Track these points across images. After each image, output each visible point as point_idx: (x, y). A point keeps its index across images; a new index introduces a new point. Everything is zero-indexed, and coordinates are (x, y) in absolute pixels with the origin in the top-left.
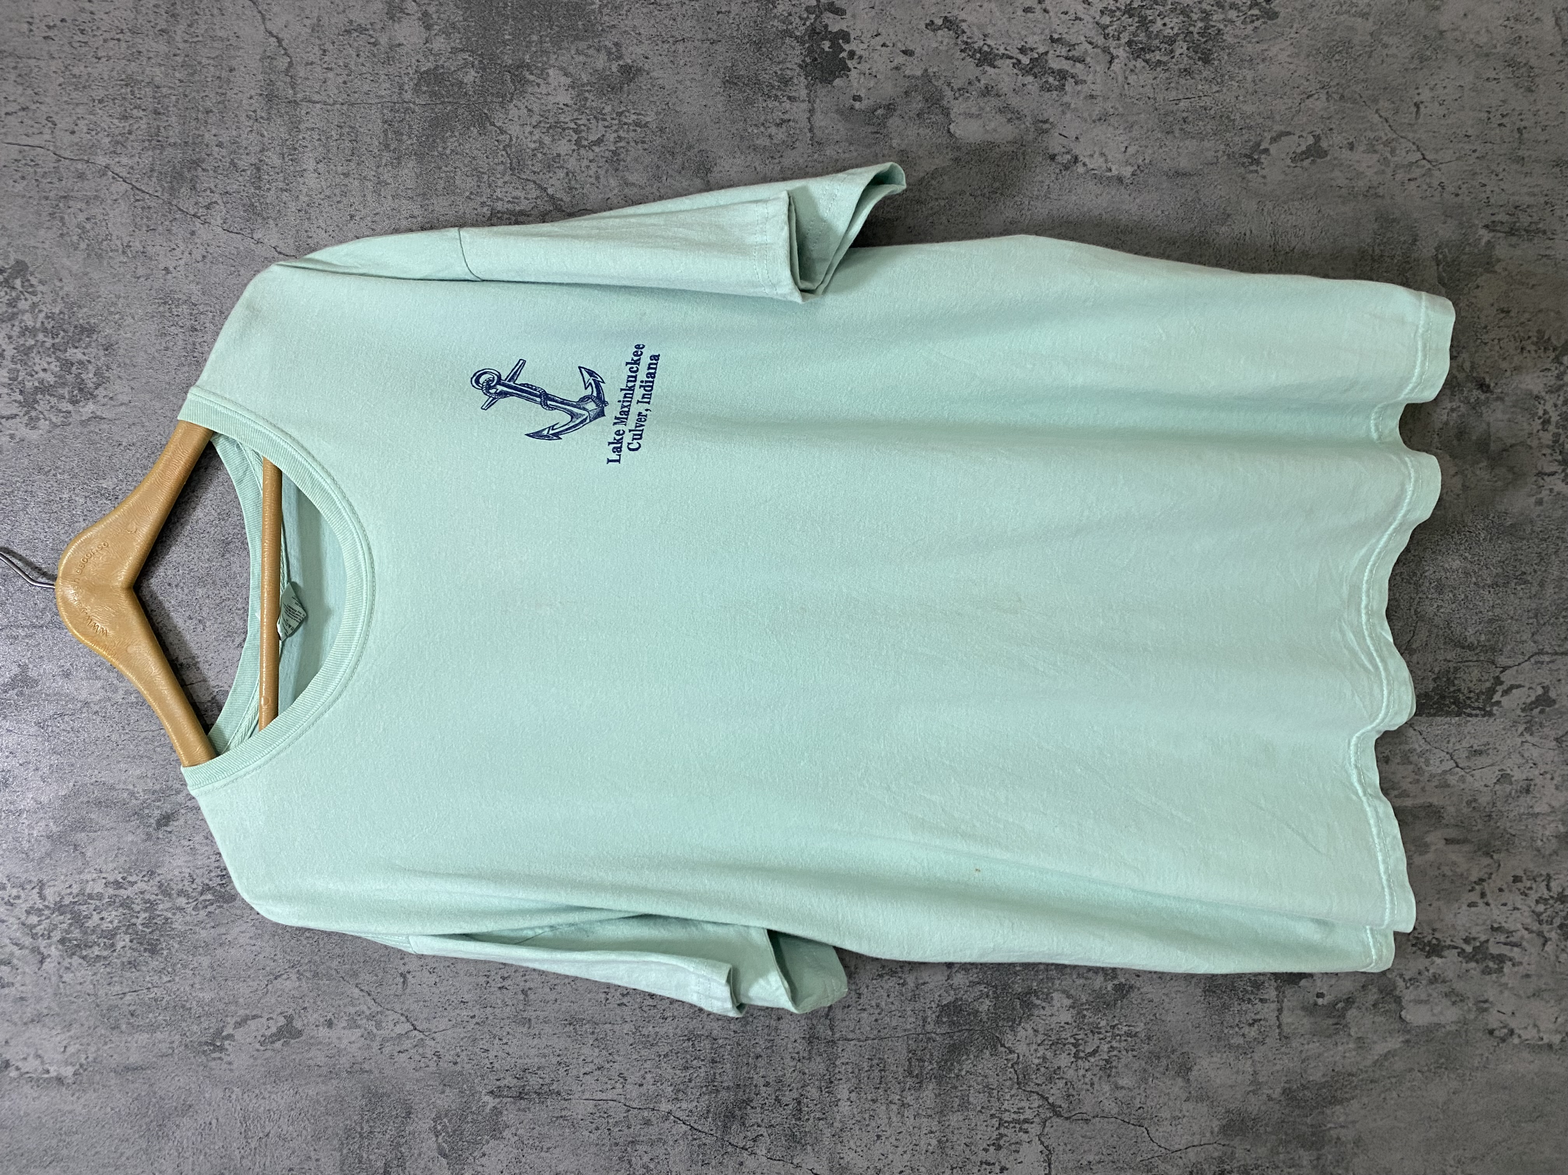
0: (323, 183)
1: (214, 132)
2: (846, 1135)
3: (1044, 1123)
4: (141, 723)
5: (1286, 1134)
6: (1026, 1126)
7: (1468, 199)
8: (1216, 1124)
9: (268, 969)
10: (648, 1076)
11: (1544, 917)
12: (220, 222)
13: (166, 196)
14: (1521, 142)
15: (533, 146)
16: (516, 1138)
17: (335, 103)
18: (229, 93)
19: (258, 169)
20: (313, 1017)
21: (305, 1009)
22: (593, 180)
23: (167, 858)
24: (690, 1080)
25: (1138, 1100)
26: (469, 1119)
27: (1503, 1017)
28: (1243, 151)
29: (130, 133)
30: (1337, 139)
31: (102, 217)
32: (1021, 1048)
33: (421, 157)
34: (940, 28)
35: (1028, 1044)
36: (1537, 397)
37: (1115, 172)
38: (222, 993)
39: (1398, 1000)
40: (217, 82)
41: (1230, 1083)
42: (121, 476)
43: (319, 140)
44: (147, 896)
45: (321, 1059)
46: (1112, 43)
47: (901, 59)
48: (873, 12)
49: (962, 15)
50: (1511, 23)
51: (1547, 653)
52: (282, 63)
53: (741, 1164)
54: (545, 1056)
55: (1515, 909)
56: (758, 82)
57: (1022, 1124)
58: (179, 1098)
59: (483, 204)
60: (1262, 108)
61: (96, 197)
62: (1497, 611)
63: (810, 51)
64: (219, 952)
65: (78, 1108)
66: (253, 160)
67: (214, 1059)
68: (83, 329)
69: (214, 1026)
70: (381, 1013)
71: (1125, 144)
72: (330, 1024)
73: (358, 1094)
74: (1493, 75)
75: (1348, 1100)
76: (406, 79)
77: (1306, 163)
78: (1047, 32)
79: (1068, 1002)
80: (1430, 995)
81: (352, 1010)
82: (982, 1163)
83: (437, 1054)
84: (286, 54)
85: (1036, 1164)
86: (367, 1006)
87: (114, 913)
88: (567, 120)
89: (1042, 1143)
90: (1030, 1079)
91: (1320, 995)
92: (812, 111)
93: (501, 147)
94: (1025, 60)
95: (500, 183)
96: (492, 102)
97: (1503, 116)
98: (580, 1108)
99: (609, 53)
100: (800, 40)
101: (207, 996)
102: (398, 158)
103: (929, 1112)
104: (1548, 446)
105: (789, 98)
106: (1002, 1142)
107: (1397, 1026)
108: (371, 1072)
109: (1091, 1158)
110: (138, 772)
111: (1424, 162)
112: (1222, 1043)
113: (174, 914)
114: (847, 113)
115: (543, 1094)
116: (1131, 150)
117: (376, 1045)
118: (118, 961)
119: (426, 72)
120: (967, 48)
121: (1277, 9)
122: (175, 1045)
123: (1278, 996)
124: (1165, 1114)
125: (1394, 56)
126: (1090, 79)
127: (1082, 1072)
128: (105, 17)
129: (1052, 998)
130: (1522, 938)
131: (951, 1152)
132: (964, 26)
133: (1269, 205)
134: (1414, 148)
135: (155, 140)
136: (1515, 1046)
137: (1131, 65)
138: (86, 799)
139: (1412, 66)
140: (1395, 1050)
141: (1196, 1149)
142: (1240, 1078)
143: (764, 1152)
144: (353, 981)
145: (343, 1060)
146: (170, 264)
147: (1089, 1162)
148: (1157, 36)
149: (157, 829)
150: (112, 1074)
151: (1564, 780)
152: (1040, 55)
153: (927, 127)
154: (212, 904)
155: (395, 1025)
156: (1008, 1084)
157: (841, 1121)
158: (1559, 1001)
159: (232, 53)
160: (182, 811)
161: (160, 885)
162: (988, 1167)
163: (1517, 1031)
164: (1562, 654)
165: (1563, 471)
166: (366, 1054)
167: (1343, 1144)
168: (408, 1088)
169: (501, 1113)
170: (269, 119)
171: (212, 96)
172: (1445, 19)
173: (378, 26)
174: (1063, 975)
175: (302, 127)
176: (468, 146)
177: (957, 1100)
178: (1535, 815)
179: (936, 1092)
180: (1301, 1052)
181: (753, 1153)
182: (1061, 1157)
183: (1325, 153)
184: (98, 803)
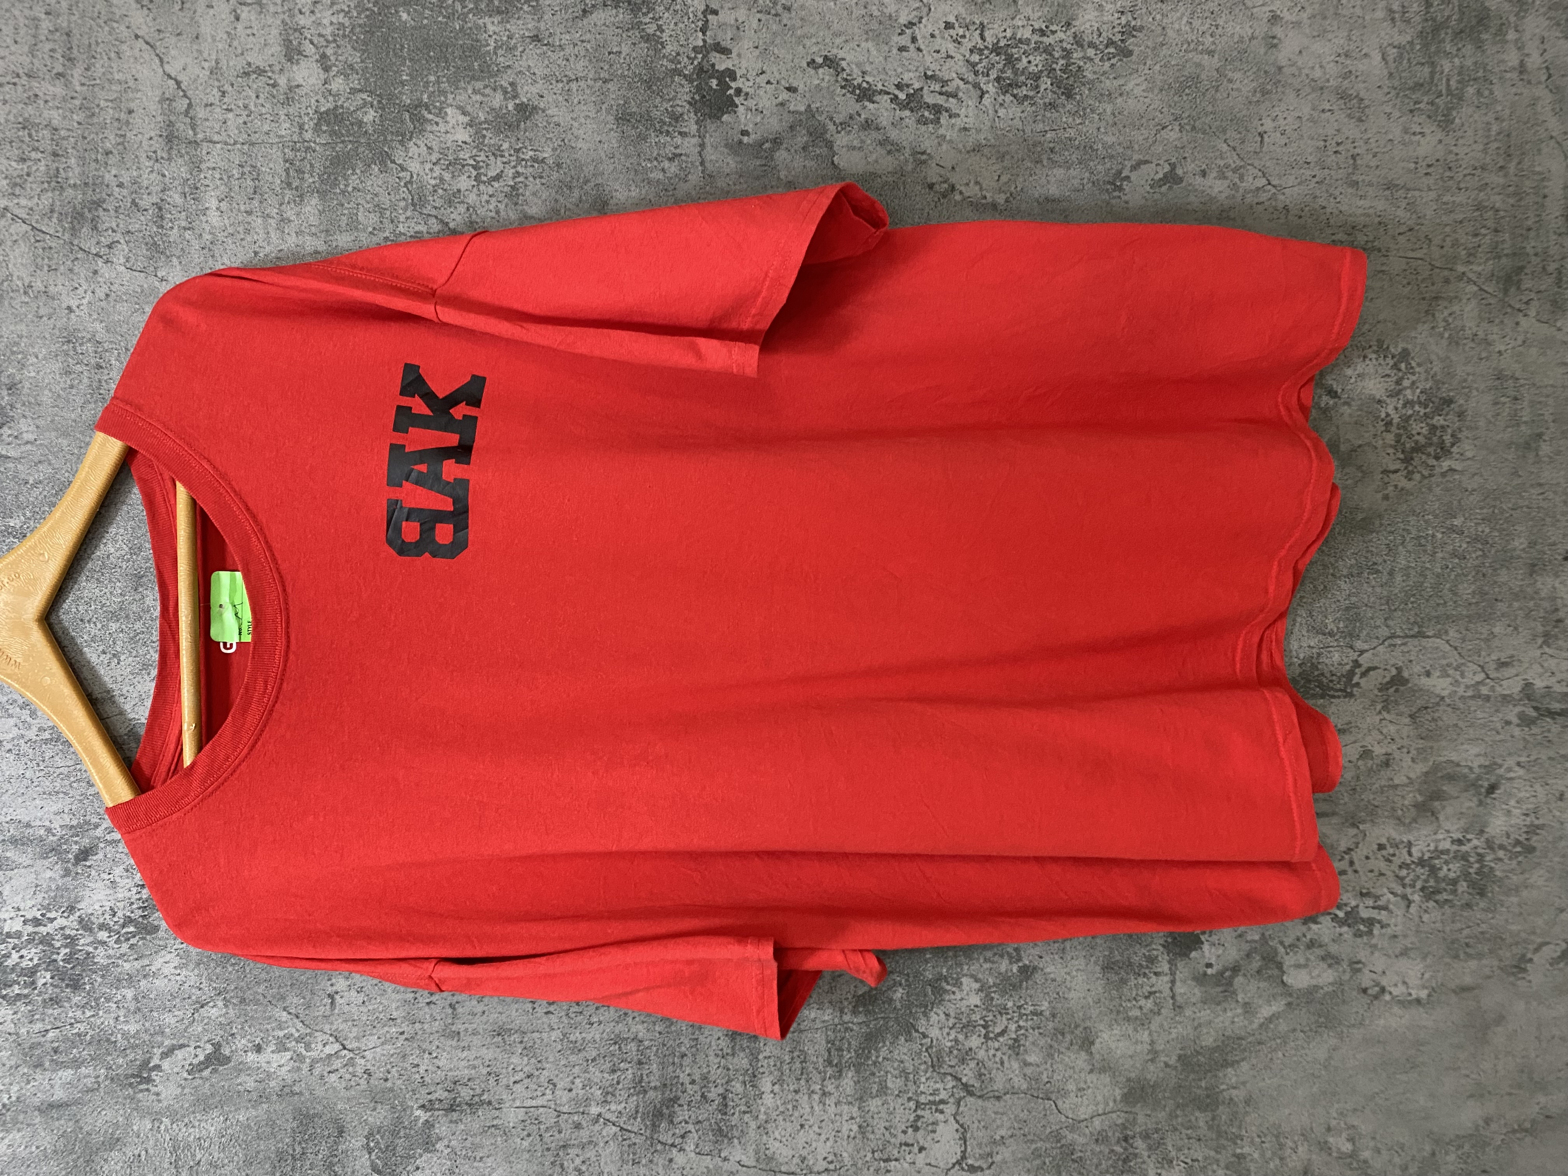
0: (226, 221)
1: (114, 172)
2: (770, 1126)
3: (958, 1103)
4: (57, 758)
5: (1183, 1097)
6: (941, 1107)
7: (1310, 220)
8: (1118, 1093)
9: (194, 998)
10: (577, 1081)
11: (1407, 881)
12: (122, 260)
13: (67, 236)
14: (1355, 167)
15: (433, 182)
16: (449, 1150)
17: (235, 143)
18: (128, 135)
19: (160, 209)
20: (241, 1043)
21: (232, 1035)
22: (493, 214)
24: (618, 1083)
25: (1045, 1076)
26: (402, 1134)
27: (1374, 976)
28: (1107, 179)
29: (28, 175)
30: (1191, 167)
32: (934, 1033)
33: (323, 196)
34: (821, 66)
35: (941, 1029)
36: (1379, 401)
37: (989, 200)
38: (147, 1025)
39: (1280, 966)
40: (116, 124)
41: (1130, 1053)
42: (28, 514)
43: (221, 179)
44: (68, 932)
45: (251, 1084)
46: (982, 80)
47: (784, 96)
48: (757, 52)
49: (841, 54)
50: (1341, 59)
51: (1399, 636)
52: (181, 105)
53: (671, 1160)
54: (475, 1067)
55: (1382, 874)
56: (650, 119)
57: (937, 1105)
58: (106, 1132)
59: (386, 239)
60: (1121, 138)
62: (1354, 599)
63: (699, 88)
64: (143, 983)
66: (155, 199)
67: (141, 1091)
69: (140, 1056)
70: (310, 1035)
71: (998, 173)
72: (258, 1049)
73: (289, 1117)
74: (1327, 106)
75: (1238, 1062)
76: (306, 119)
77: (1164, 189)
78: (921, 69)
79: (977, 986)
80: (1308, 959)
81: (281, 1034)
82: (901, 1144)
83: (367, 1072)
84: (185, 96)
85: (952, 1142)
86: (295, 1028)
87: (33, 950)
88: (466, 157)
89: (957, 1122)
90: (944, 1062)
91: (1209, 965)
92: (702, 146)
93: (402, 184)
94: (902, 96)
95: (402, 218)
96: (392, 140)
97: (1338, 144)
98: (511, 1116)
99: (505, 92)
100: (689, 78)
101: (132, 1028)
102: (301, 196)
103: (849, 1099)
104: (1391, 446)
105: (680, 133)
106: (919, 1124)
107: (1279, 990)
108: (301, 1094)
109: (1003, 1132)
110: (55, 808)
111: (1269, 187)
112: (1121, 1016)
113: (96, 948)
114: (736, 148)
115: (473, 1106)
116: (1004, 179)
117: (305, 1067)
118: (40, 999)
119: (327, 112)
120: (847, 84)
121: (1131, 48)
122: (100, 1080)
123: (1170, 969)
124: (1071, 1086)
125: (1238, 90)
126: (963, 112)
127: (992, 1052)
129: (961, 983)
130: (1389, 901)
131: (871, 1136)
132: (844, 64)
134: (1260, 174)
135: (55, 181)
136: (1387, 1002)
137: (1000, 100)
139: (1255, 99)
140: (1279, 1013)
141: (1100, 1118)
142: (1139, 1047)
143: (693, 1147)
144: (280, 1004)
145: (273, 1084)
146: (74, 304)
147: (1002, 1137)
148: (1023, 73)
149: (76, 864)
150: (36, 1113)
151: (1419, 753)
152: (916, 91)
153: (812, 159)
154: (134, 936)
155: (324, 1045)
156: (923, 1067)
157: (765, 1113)
158: (1424, 958)
159: (131, 95)
160: (102, 845)
161: (81, 920)
162: (907, 1149)
163: (1388, 988)
164: (1412, 636)
165: (1406, 468)
166: (296, 1077)
167: (1236, 1104)
168: (339, 1107)
169: (433, 1126)
170: (169, 159)
171: (112, 137)
172: (1283, 56)
173: (277, 68)
174: (971, 960)
175: (203, 166)
176: (369, 183)
177: (875, 1086)
178: (1396, 787)
179: (855, 1079)
180: (1194, 1019)
181: (681, 1150)
182: (975, 1135)
183: (1181, 180)
184: (14, 841)
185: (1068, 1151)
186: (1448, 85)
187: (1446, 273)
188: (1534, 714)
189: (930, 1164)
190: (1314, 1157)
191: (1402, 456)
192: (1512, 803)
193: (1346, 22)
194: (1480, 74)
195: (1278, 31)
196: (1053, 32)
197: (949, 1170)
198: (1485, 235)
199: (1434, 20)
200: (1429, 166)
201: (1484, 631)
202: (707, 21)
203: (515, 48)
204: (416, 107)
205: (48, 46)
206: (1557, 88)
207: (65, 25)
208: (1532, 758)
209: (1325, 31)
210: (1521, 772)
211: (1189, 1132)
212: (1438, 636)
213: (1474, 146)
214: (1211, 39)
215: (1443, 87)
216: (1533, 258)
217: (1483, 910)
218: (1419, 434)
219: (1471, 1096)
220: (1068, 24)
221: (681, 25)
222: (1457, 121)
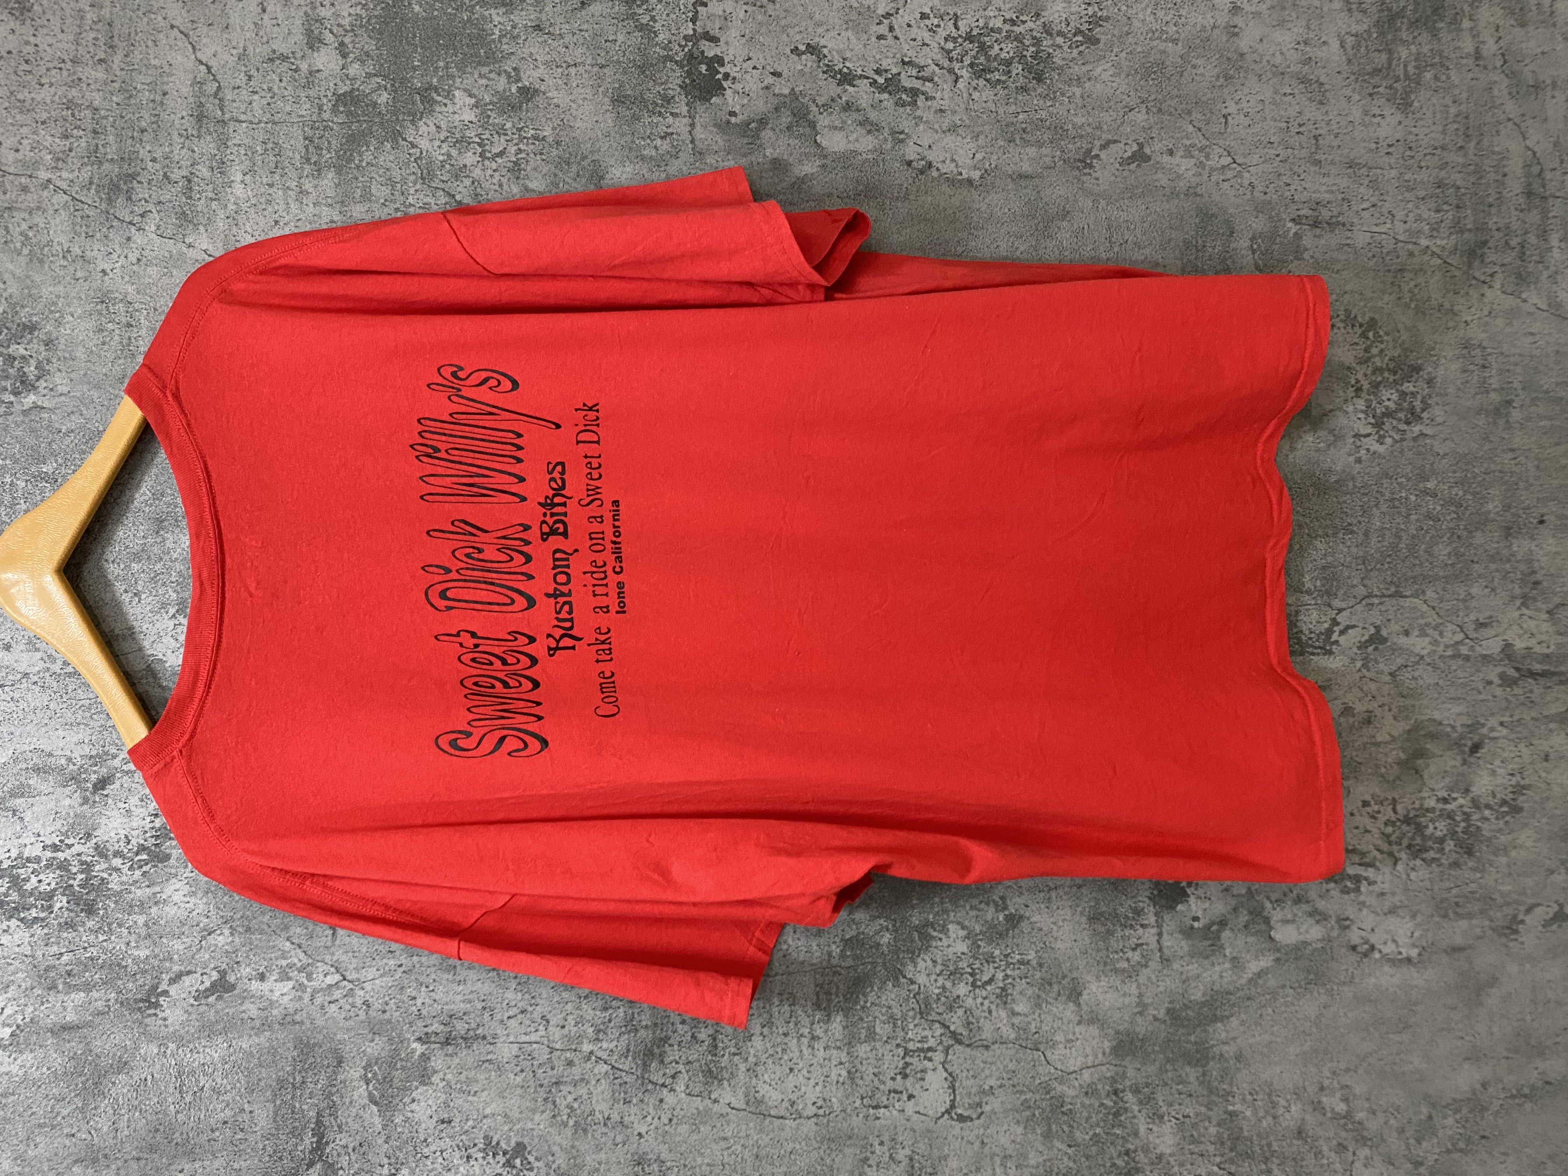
0: (250, 193)
1: (148, 148)
2: (760, 1069)
3: (947, 1051)
4: (79, 691)
5: (1173, 1052)
6: (930, 1054)
7: (1275, 197)
8: (1107, 1045)
9: (201, 925)
10: (570, 1018)
11: (1393, 838)
12: (153, 228)
13: (104, 206)
14: (1318, 147)
15: (441, 158)
16: (444, 1083)
17: (260, 122)
18: (162, 115)
19: (189, 181)
20: (246, 971)
21: (238, 963)
22: (497, 187)
23: (103, 820)
25: (1033, 1025)
26: (398, 1066)
27: (1363, 934)
28: (1077, 157)
29: (70, 150)
30: (1158, 146)
31: (43, 226)
32: (922, 979)
33: (339, 170)
34: (804, 53)
35: (928, 975)
36: (1349, 368)
37: (965, 176)
38: (157, 951)
39: (1267, 921)
40: (151, 105)
41: (1118, 1005)
42: (60, 461)
43: (246, 154)
44: (84, 858)
45: (253, 1012)
46: (956, 66)
47: (770, 80)
48: (744, 40)
49: (823, 42)
50: (1301, 47)
51: (1376, 596)
52: (211, 88)
53: (661, 1101)
54: (470, 1001)
55: (1367, 831)
56: (644, 100)
57: (926, 1052)
58: (115, 1055)
59: (397, 210)
60: (1091, 119)
61: (38, 208)
62: (1330, 559)
63: (689, 73)
64: (154, 909)
65: (14, 1069)
66: (185, 173)
67: (150, 1015)
68: (25, 327)
69: (149, 981)
70: (312, 964)
71: (974, 151)
72: (262, 977)
73: (290, 1045)
74: (1289, 91)
75: (1227, 1017)
76: (325, 101)
77: (1133, 166)
78: (898, 56)
79: (963, 933)
80: (1295, 915)
81: (284, 963)
82: (890, 1091)
83: (366, 1003)
84: (215, 80)
85: (941, 1091)
86: (298, 958)
87: (52, 875)
88: (472, 135)
89: (946, 1070)
90: (932, 1009)
91: (1195, 919)
92: (692, 125)
93: (412, 159)
95: (412, 191)
96: (404, 120)
97: (1300, 125)
98: (505, 1051)
99: (509, 77)
100: (679, 64)
101: (143, 953)
102: (319, 170)
103: (838, 1043)
104: (1362, 411)
105: (672, 114)
106: (908, 1071)
107: (1267, 945)
108: (302, 1023)
109: (992, 1082)
110: (75, 739)
111: (1235, 165)
112: (1108, 967)
113: (110, 875)
114: (724, 127)
115: (469, 1039)
116: (979, 156)
117: (307, 997)
118: (56, 922)
119: (344, 94)
120: (829, 69)
121: (1098, 36)
122: (110, 1003)
123: (1157, 921)
124: (1060, 1037)
125: (1202, 75)
126: (938, 95)
127: (979, 1000)
128: (47, 48)
129: (948, 930)
130: (1375, 858)
131: (860, 1082)
132: (825, 51)
133: (1103, 203)
134: (1225, 153)
135: (94, 156)
136: (1376, 960)
137: (974, 83)
138: (24, 766)
139: (1219, 84)
140: (1267, 968)
141: (1089, 1070)
142: (1127, 1000)
143: (683, 1088)
144: (284, 935)
145: (275, 1012)
146: (107, 267)
147: (991, 1087)
148: (995, 59)
149: (94, 793)
150: (49, 1034)
151: (1400, 711)
152: (894, 75)
153: (796, 138)
154: (147, 864)
155: (325, 976)
156: (911, 1013)
157: (755, 1056)
158: (1414, 916)
159: (165, 79)
160: (118, 775)
161: (97, 847)
162: (896, 1096)
163: (1378, 946)
164: (1389, 596)
165: (1377, 432)
166: (297, 1006)
167: (1226, 1060)
168: (338, 1037)
169: (429, 1058)
170: (199, 137)
171: (147, 116)
172: (1244, 43)
173: (298, 55)
174: (957, 907)
175: (229, 143)
176: (382, 159)
177: (863, 1031)
178: (1378, 744)
179: (844, 1024)
180: (1182, 973)
181: (672, 1090)
182: (964, 1083)
183: (1149, 158)
184: (37, 770)
185: (1058, 1104)
186: (1406, 71)
187: (1410, 246)
188: (1516, 675)
189: (919, 1113)
190: (1308, 1117)
191: (1373, 421)
192: (1497, 762)
193: (1304, 12)
194: (1437, 60)
195: (1238, 20)
196: (1024, 22)
197: (939, 1118)
198: (1448, 211)
199: (1390, 10)
200: (1390, 146)
201: (1462, 592)
202: (697, 12)
203: (518, 36)
204: (427, 90)
205: (92, 35)
206: (1513, 73)
207: (108, 16)
208: (1516, 718)
209: (1284, 21)
210: (1504, 732)
211: (1180, 1087)
212: (1415, 595)
213: (1433, 128)
214: (1175, 29)
215: (1400, 72)
216: (1496, 233)
217: (1471, 869)
218: (1389, 400)
219: (1467, 1059)
220: (1038, 15)
221: (673, 16)
222: (1416, 104)
